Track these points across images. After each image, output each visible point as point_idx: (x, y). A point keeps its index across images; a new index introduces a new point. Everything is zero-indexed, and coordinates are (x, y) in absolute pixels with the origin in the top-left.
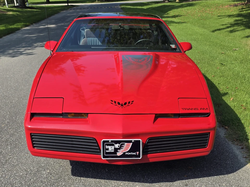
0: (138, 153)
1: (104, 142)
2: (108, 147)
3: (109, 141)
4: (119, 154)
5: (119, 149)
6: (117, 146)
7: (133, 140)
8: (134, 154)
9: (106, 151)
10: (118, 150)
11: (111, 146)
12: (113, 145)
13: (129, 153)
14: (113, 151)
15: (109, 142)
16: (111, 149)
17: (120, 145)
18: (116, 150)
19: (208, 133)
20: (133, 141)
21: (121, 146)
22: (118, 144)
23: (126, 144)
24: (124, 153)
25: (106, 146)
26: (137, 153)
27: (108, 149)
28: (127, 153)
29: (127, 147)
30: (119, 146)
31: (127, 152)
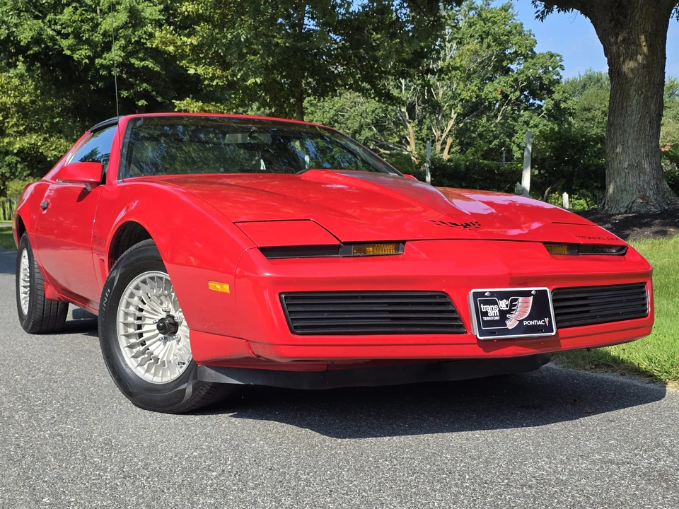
0: (547, 320)
1: (476, 295)
2: (485, 307)
3: (486, 294)
4: (511, 324)
5: (509, 311)
6: (503, 304)
7: (533, 289)
8: (541, 323)
9: (482, 319)
10: (508, 316)
11: (491, 306)
12: (495, 303)
13: (531, 323)
14: (497, 318)
15: (487, 297)
16: (492, 312)
17: (508, 302)
18: (504, 314)
19: (643, 284)
20: (533, 292)
21: (512, 306)
22: (505, 300)
23: (521, 299)
24: (521, 321)
25: (482, 306)
26: (545, 322)
27: (486, 314)
28: (527, 323)
29: (524, 307)
30: (507, 306)
31: (526, 319)
